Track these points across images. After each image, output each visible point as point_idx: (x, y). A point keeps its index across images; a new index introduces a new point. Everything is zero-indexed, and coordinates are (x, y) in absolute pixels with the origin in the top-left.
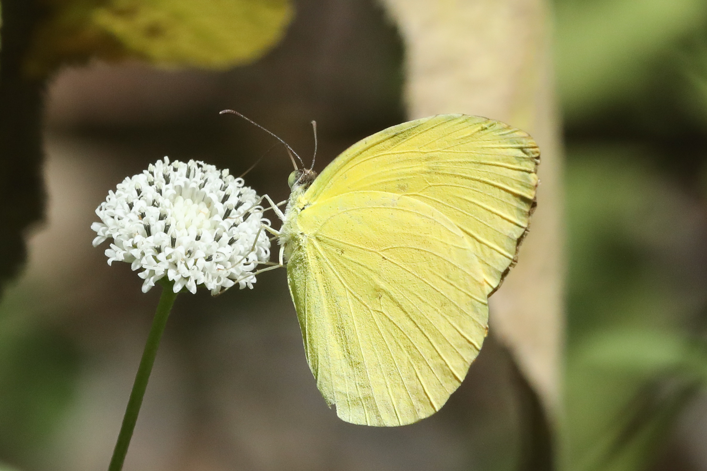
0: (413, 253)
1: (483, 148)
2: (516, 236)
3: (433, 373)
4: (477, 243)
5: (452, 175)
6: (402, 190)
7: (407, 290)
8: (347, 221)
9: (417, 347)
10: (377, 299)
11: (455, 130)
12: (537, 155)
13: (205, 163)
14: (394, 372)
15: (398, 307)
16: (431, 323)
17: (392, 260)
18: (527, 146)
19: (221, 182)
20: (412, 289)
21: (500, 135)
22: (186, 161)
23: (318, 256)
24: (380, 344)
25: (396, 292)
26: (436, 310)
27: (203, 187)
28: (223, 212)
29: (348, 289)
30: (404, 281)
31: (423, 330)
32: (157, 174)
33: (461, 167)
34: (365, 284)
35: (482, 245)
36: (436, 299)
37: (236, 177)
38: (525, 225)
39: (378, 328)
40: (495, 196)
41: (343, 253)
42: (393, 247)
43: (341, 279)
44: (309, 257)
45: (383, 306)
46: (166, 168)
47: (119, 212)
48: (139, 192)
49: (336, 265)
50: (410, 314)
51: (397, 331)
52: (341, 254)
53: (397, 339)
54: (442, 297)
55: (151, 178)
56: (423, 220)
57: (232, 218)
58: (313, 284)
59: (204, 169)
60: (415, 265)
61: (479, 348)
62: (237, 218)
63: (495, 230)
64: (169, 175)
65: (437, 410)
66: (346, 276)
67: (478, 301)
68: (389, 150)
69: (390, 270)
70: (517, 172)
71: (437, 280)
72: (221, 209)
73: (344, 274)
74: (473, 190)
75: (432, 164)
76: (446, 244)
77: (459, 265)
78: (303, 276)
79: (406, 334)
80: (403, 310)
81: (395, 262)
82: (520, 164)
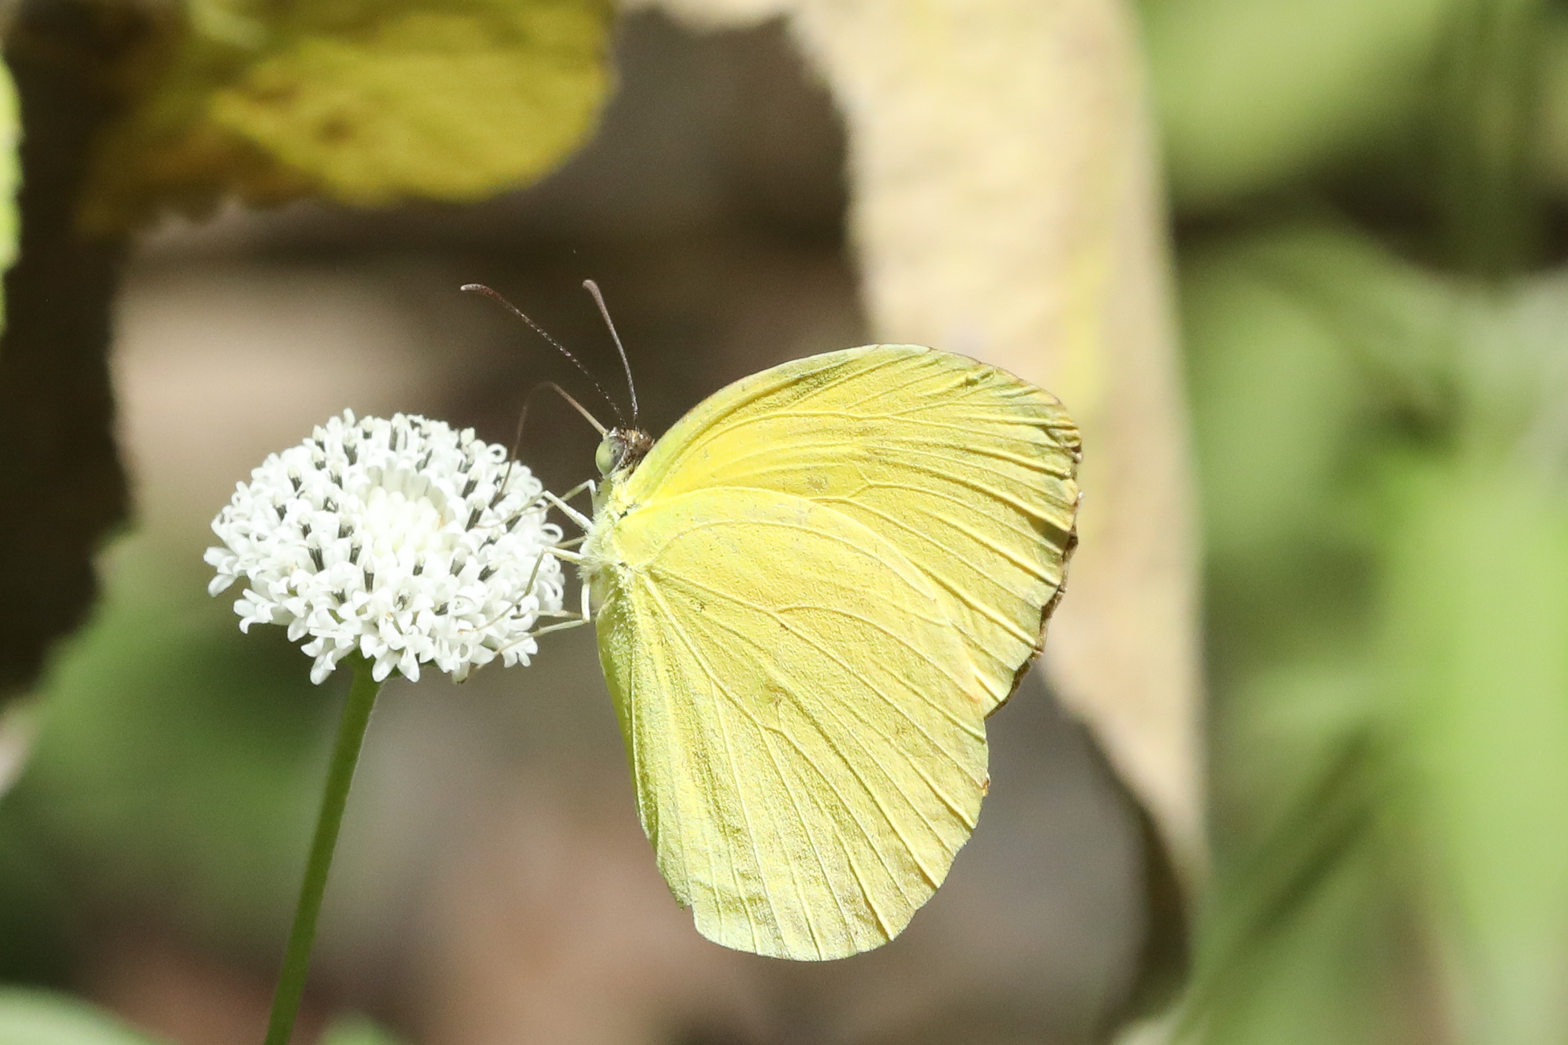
0: (840, 623)
1: (970, 419)
2: (1040, 602)
3: (882, 864)
4: (965, 609)
5: (912, 467)
6: (816, 488)
7: (828, 693)
8: (710, 546)
9: (851, 810)
10: (772, 706)
11: (915, 379)
12: (1075, 444)
13: (425, 418)
14: (806, 853)
15: (813, 727)
16: (877, 765)
17: (800, 632)
18: (1055, 423)
19: (459, 456)
20: (839, 694)
21: (1004, 396)
22: (388, 416)
23: (656, 611)
24: (780, 795)
25: (808, 695)
26: (886, 740)
27: (425, 466)
28: (466, 516)
29: (713, 680)
30: (824, 676)
31: (862, 777)
32: (332, 445)
33: (929, 454)
34: (748, 673)
35: (974, 612)
36: (886, 719)
37: (488, 443)
38: (1057, 582)
39: (774, 762)
40: (996, 518)
41: (703, 608)
42: (800, 606)
43: (701, 660)
44: (637, 611)
45: (783, 721)
46: (349, 433)
47: (257, 527)
48: (296, 483)
49: (690, 630)
50: (836, 743)
51: (811, 772)
52: (701, 611)
53: (811, 789)
54: (899, 718)
55: (320, 455)
56: (858, 557)
57: (484, 527)
58: (646, 666)
59: (424, 432)
60: (843, 647)
61: (973, 825)
62: (493, 527)
63: (999, 586)
64: (355, 447)
65: (892, 937)
66: (709, 654)
67: (966, 731)
68: (789, 406)
69: (795, 652)
70: (1037, 474)
71: (888, 681)
72: (461, 510)
73: (706, 650)
74: (954, 501)
75: (872, 442)
76: (904, 612)
77: (929, 656)
78: (627, 646)
79: (829, 782)
80: (822, 733)
81: (805, 637)
82: (1043, 458)
